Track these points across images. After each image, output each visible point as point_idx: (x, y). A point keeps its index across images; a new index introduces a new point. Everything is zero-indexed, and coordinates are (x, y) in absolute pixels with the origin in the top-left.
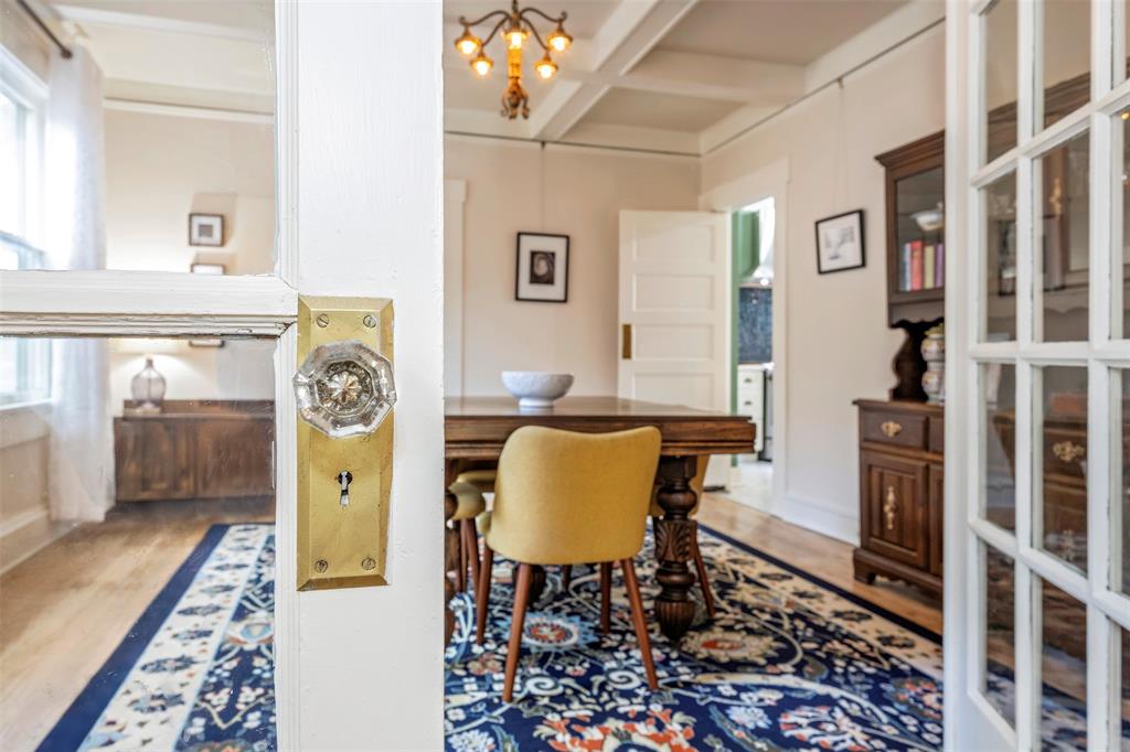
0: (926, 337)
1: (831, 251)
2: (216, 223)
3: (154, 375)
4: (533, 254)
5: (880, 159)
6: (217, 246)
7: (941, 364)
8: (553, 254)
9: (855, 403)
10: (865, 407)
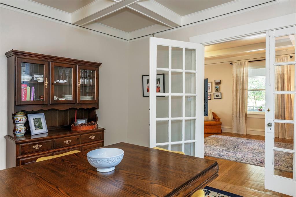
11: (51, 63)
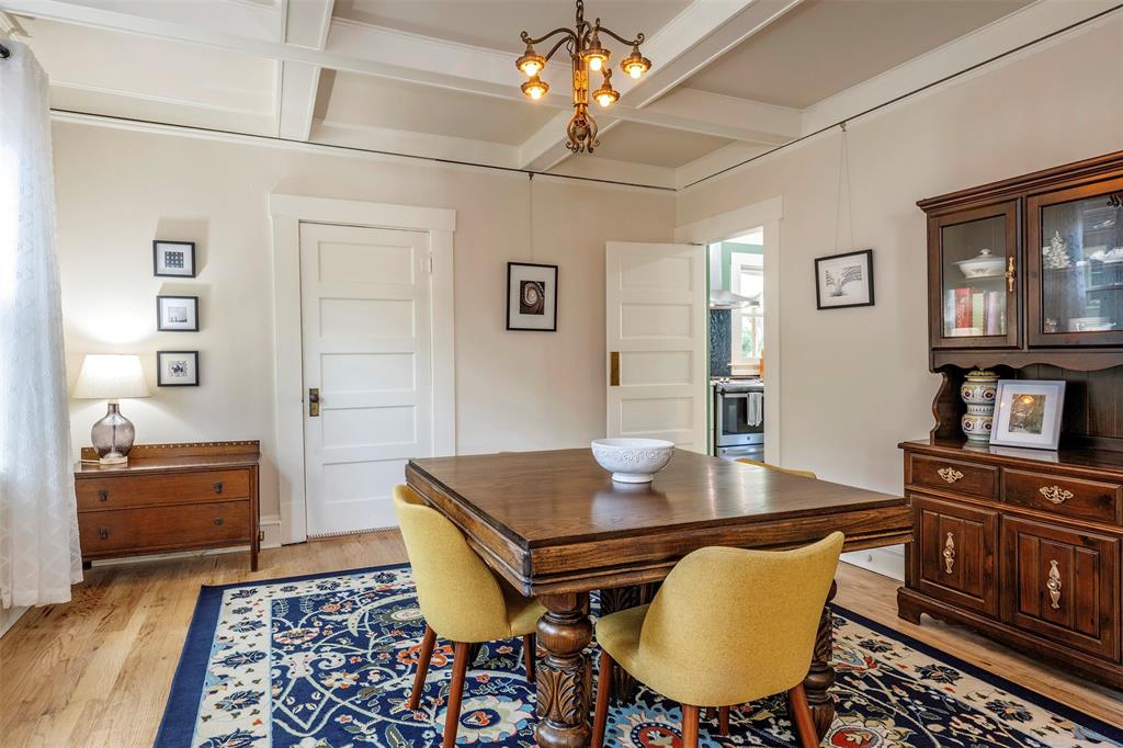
0: (966, 380)
1: (833, 289)
2: (187, 251)
3: (119, 421)
4: (523, 284)
5: (922, 204)
6: (188, 276)
7: (990, 408)
8: (543, 284)
9: (900, 446)
10: (908, 449)
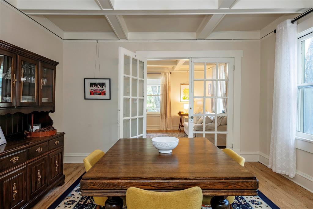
11: (19, 56)
